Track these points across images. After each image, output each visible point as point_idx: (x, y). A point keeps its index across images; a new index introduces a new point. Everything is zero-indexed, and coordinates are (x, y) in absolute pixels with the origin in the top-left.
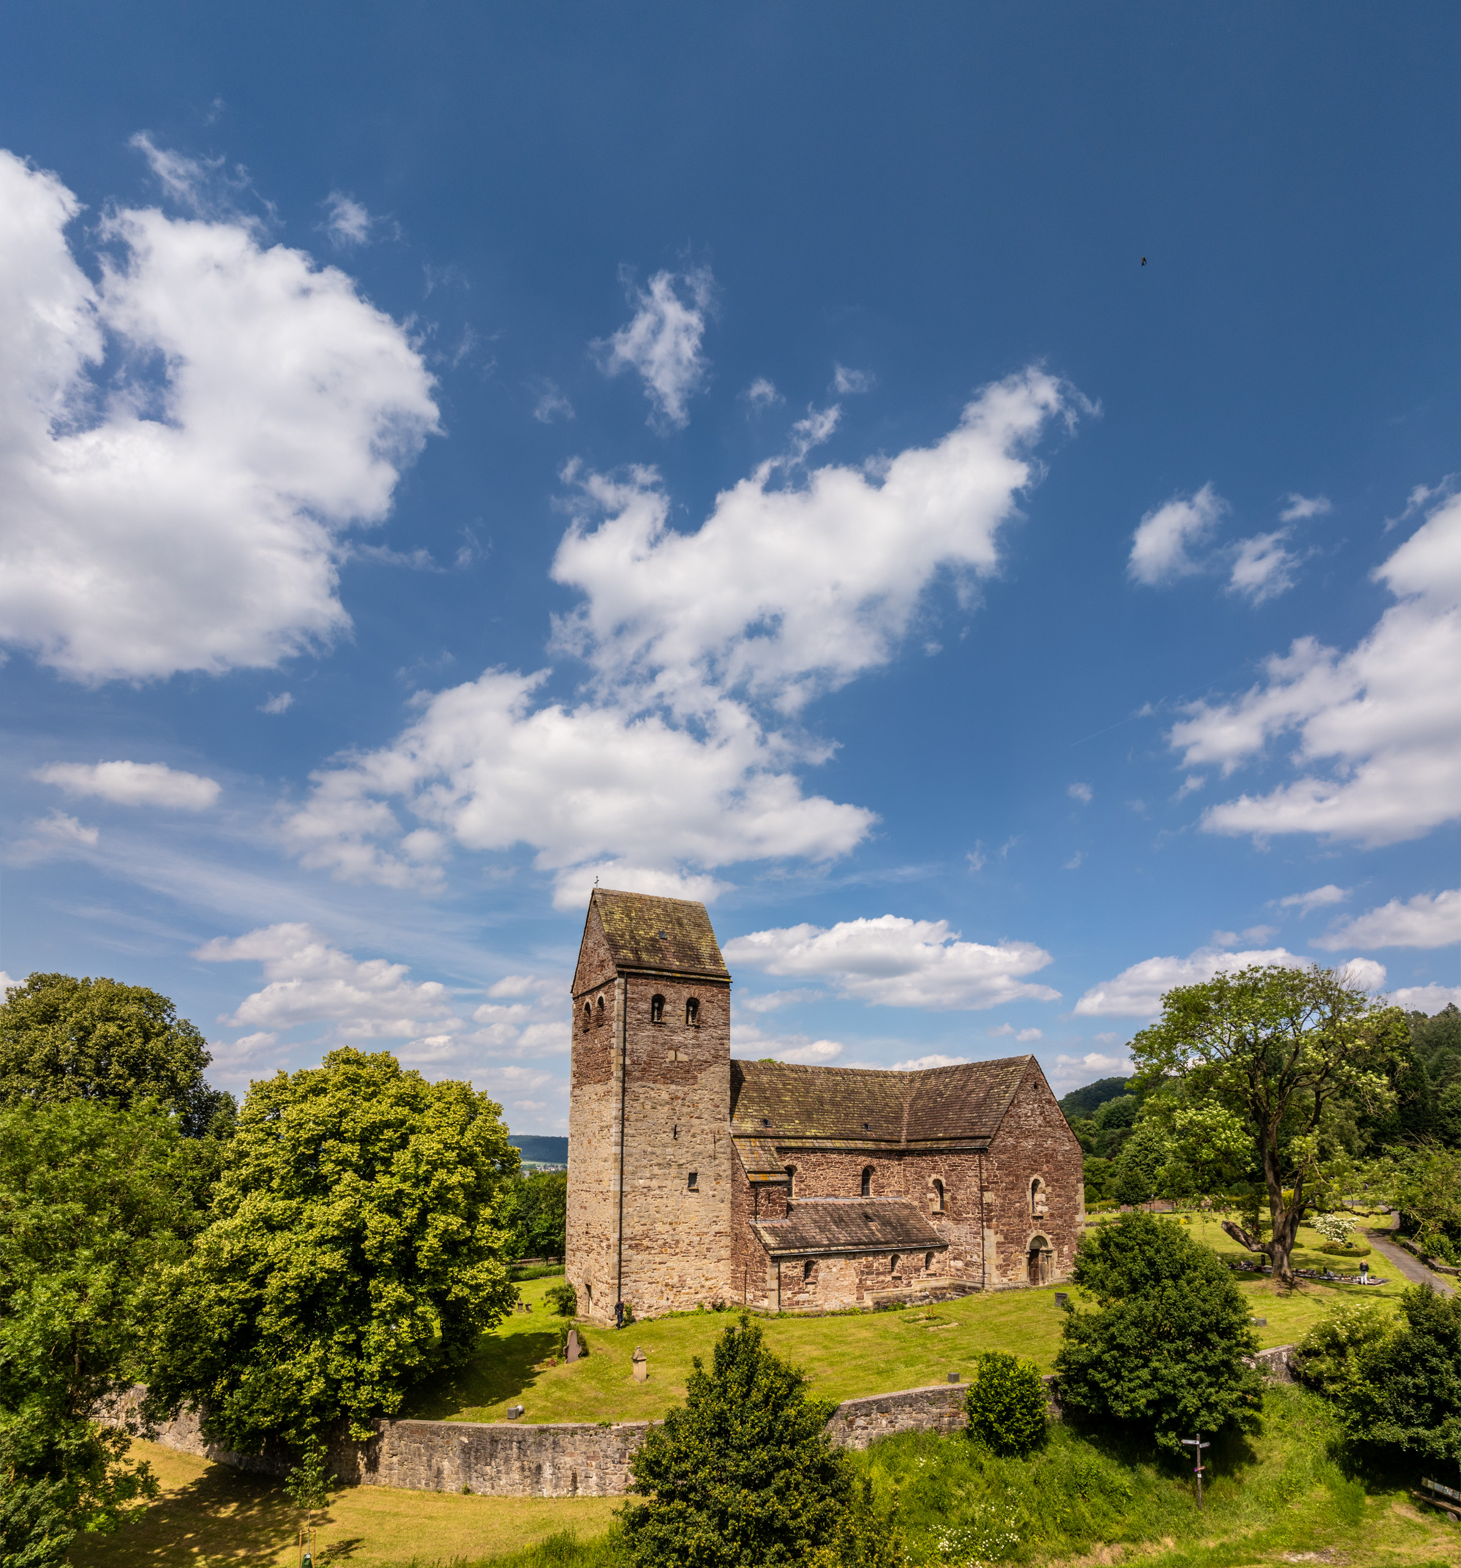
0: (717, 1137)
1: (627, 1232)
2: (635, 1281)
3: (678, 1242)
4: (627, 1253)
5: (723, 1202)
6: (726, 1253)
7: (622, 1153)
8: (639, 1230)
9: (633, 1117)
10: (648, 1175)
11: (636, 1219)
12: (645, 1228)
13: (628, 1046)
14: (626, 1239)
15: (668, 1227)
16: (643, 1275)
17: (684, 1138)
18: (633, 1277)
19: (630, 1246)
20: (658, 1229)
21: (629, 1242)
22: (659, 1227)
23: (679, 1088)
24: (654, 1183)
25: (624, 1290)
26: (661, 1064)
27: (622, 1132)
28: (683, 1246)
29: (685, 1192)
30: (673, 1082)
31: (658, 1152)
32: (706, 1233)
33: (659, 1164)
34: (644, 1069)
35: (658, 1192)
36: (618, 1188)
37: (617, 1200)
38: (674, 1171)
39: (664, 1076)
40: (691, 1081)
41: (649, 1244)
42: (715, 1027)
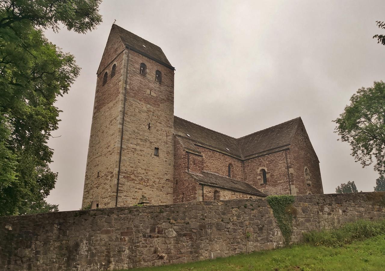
0: (168, 134)
1: (123, 169)
2: (125, 196)
3: (148, 180)
4: (122, 180)
5: (170, 165)
6: (171, 190)
7: (123, 129)
8: (129, 169)
9: (129, 114)
10: (136, 143)
11: (128, 163)
12: (132, 169)
13: (128, 80)
14: (123, 173)
15: (144, 171)
16: (129, 193)
17: (153, 130)
18: (125, 194)
19: (124, 177)
20: (139, 171)
21: (124, 174)
22: (139, 170)
23: (151, 107)
24: (138, 148)
25: (119, 200)
26: (144, 94)
27: (123, 118)
28: (151, 183)
29: (153, 156)
30: (149, 104)
31: (141, 133)
32: (162, 179)
33: (141, 139)
34: (135, 93)
35: (139, 152)
36: (120, 146)
37: (119, 151)
38: (148, 144)
39: (145, 99)
40: (157, 106)
41: (134, 178)
42: (168, 86)
